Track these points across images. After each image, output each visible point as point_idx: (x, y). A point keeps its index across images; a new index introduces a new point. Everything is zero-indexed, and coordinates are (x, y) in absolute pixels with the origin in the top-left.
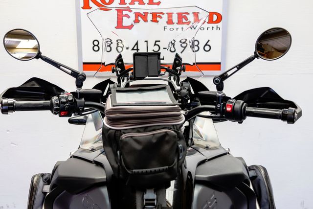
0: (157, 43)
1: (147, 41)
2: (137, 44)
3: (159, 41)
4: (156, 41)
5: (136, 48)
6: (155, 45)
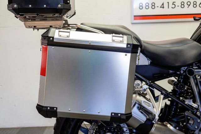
0: (174, 3)
1: (168, 3)
2: (163, 4)
3: (175, 2)
4: (173, 2)
5: (162, 6)
6: (173, 4)
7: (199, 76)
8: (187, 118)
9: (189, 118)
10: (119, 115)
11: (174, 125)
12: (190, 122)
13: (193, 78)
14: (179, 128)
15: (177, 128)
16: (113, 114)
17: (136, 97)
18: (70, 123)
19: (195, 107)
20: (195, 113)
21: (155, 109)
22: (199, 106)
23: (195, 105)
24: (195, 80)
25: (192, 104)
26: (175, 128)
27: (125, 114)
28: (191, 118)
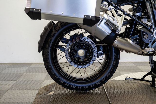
7: (153, 1)
8: (143, 34)
9: (144, 33)
10: (90, 17)
11: (132, 40)
12: (145, 37)
13: (149, 3)
14: (136, 42)
15: (135, 42)
16: (85, 16)
17: (103, 14)
18: (51, 38)
19: (149, 25)
20: (149, 29)
21: (118, 23)
22: (152, 24)
23: (149, 24)
24: (150, 4)
25: (147, 23)
26: (133, 42)
27: (95, 17)
28: (146, 34)
